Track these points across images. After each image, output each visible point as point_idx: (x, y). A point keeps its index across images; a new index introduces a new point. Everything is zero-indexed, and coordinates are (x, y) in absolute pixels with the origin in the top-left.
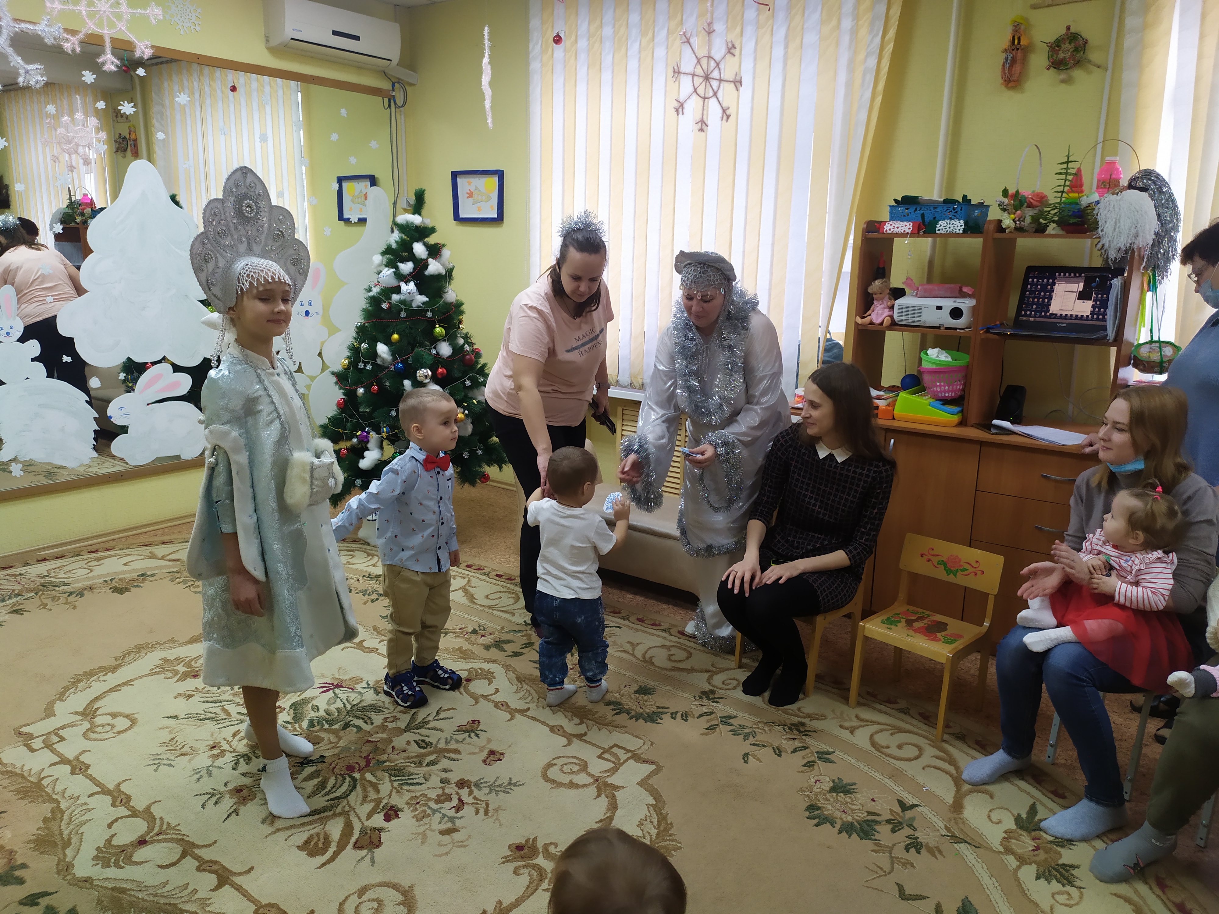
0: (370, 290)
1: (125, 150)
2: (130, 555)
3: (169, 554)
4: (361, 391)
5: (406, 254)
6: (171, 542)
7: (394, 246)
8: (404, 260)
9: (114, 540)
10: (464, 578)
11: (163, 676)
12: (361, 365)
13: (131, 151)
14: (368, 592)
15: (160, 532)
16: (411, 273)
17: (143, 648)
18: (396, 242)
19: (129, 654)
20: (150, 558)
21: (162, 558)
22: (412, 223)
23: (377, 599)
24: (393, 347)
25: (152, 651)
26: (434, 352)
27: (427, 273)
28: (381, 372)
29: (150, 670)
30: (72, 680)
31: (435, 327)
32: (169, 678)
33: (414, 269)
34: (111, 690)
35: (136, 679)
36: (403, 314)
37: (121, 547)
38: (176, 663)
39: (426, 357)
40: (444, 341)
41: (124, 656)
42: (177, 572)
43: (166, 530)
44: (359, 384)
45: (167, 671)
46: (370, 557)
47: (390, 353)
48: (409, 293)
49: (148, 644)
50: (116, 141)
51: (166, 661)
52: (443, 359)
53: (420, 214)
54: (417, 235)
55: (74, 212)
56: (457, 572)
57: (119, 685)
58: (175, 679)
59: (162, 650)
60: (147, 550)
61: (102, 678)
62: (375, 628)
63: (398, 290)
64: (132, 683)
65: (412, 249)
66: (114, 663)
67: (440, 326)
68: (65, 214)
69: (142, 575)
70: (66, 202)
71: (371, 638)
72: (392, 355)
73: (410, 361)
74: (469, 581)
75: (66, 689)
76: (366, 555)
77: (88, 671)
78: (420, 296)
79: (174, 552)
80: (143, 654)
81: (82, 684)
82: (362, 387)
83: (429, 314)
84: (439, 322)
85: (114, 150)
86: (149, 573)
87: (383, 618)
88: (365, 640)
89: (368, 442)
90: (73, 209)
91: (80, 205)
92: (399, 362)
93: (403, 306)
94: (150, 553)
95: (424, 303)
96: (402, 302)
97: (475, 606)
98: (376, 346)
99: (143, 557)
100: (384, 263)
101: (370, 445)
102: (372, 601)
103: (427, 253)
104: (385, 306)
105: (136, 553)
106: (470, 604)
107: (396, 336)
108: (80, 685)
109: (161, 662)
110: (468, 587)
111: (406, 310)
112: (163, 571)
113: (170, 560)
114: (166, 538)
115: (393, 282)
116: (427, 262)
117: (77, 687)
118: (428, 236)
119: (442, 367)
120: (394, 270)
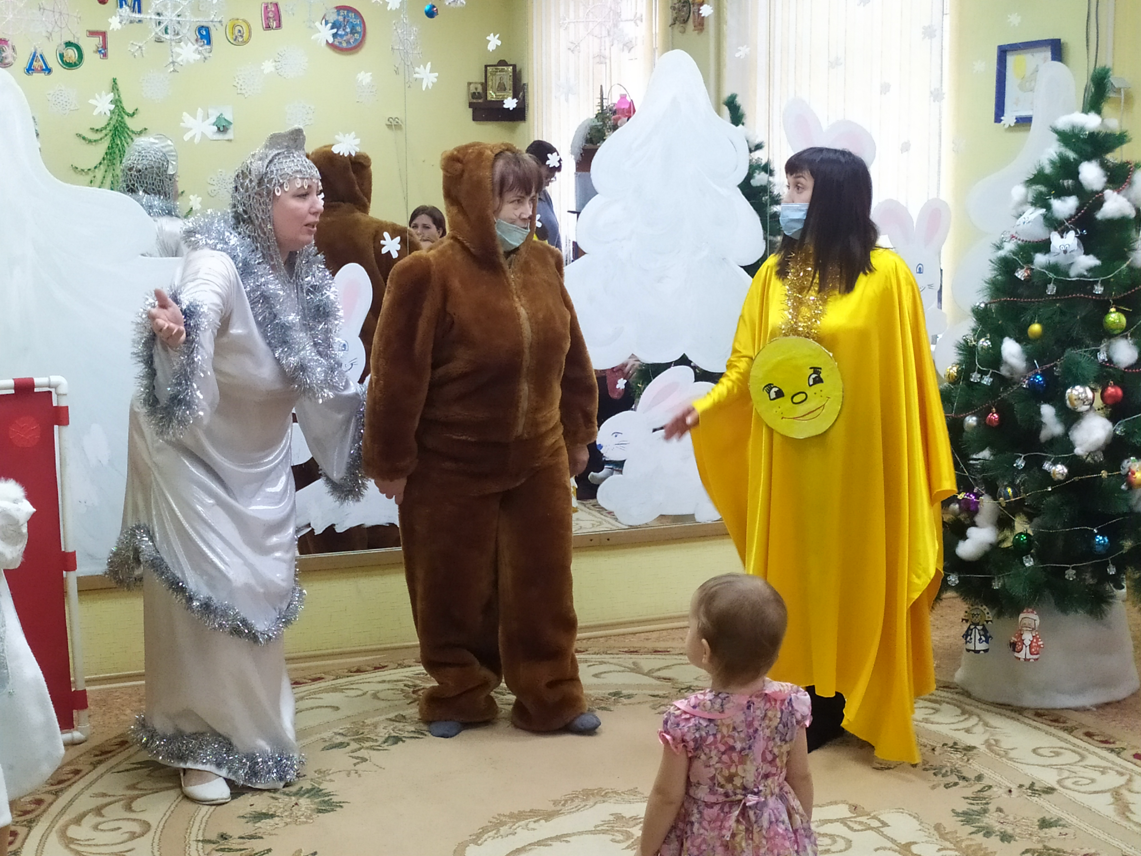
0: (999, 248)
1: (685, 21)
2: (605, 663)
3: (659, 670)
4: (971, 421)
5: (1070, 181)
6: (666, 652)
7: (1048, 170)
8: (1062, 193)
9: (589, 639)
10: (1122, 774)
11: (611, 837)
12: (975, 377)
13: (694, 22)
14: (944, 771)
15: (655, 635)
16: (1071, 217)
17: (593, 794)
18: (1052, 162)
19: (572, 800)
20: (632, 670)
21: (649, 674)
22: (1082, 129)
23: (956, 784)
24: (1029, 346)
25: (604, 802)
26: (1102, 356)
27: (1100, 215)
28: (1005, 389)
29: (596, 827)
30: (494, 820)
31: (1107, 312)
32: (618, 842)
33: (1078, 209)
34: (539, 843)
35: (574, 834)
36: (1051, 289)
37: (596, 650)
38: (632, 823)
39: (1084, 365)
40: (1126, 337)
41: (566, 801)
42: (664, 697)
43: (665, 633)
44: (967, 408)
45: (618, 831)
46: (966, 716)
47: (1024, 357)
48: (1065, 252)
49: (601, 789)
50: (673, 8)
51: (619, 817)
52: (1117, 369)
53: (1099, 112)
54: (1089, 149)
55: (604, 124)
56: (1113, 763)
57: (551, 839)
58: (625, 845)
59: (617, 802)
60: (628, 660)
61: (532, 825)
62: (938, 827)
63: (1045, 246)
64: (568, 839)
65: (1078, 173)
66: (551, 807)
67: (1118, 310)
68: (592, 128)
69: (615, 694)
70: (597, 110)
71: (927, 842)
72: (1027, 360)
73: (1057, 371)
74: (1130, 780)
75: (484, 830)
76: (959, 711)
77: (516, 812)
78: (1084, 256)
79: (667, 667)
80: (591, 803)
81: (506, 827)
82: (974, 414)
83: (1099, 290)
84: (1119, 304)
85: (670, 22)
86: (625, 692)
87: (957, 814)
88: (915, 843)
89: (976, 511)
90: (603, 120)
91: (614, 113)
92: (1037, 374)
93: (1051, 275)
94: (634, 663)
95: (1090, 270)
96: (1054, 268)
97: (1125, 823)
98: (1001, 343)
99: (623, 669)
100: (1030, 199)
101: (978, 519)
102: (947, 786)
103: (1105, 179)
104: (1021, 274)
105: (615, 661)
106: (1117, 819)
107: (1036, 328)
108: (503, 830)
109: (611, 818)
110: (1124, 792)
111: (1057, 282)
112: (645, 691)
113: (659, 678)
114: (661, 645)
115: (1039, 233)
116: (1103, 196)
117: (498, 831)
118: (1110, 149)
119: (1115, 384)
120: (1043, 211)
